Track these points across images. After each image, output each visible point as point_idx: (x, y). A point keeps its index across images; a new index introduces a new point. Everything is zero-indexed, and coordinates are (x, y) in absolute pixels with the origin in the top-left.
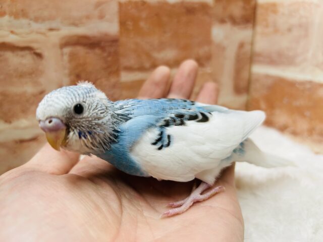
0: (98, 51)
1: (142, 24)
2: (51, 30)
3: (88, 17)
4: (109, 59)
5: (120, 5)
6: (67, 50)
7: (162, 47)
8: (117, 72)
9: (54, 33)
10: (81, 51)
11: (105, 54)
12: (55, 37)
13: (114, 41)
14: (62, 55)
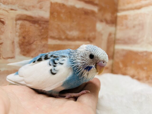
0: (37, 25)
1: (62, 15)
2: (12, 9)
3: (33, 7)
4: (43, 30)
5: (51, 4)
6: (19, 22)
7: (71, 29)
8: (46, 39)
9: (13, 11)
10: (27, 24)
11: (41, 28)
12: (13, 14)
13: (47, 22)
14: (16, 24)
